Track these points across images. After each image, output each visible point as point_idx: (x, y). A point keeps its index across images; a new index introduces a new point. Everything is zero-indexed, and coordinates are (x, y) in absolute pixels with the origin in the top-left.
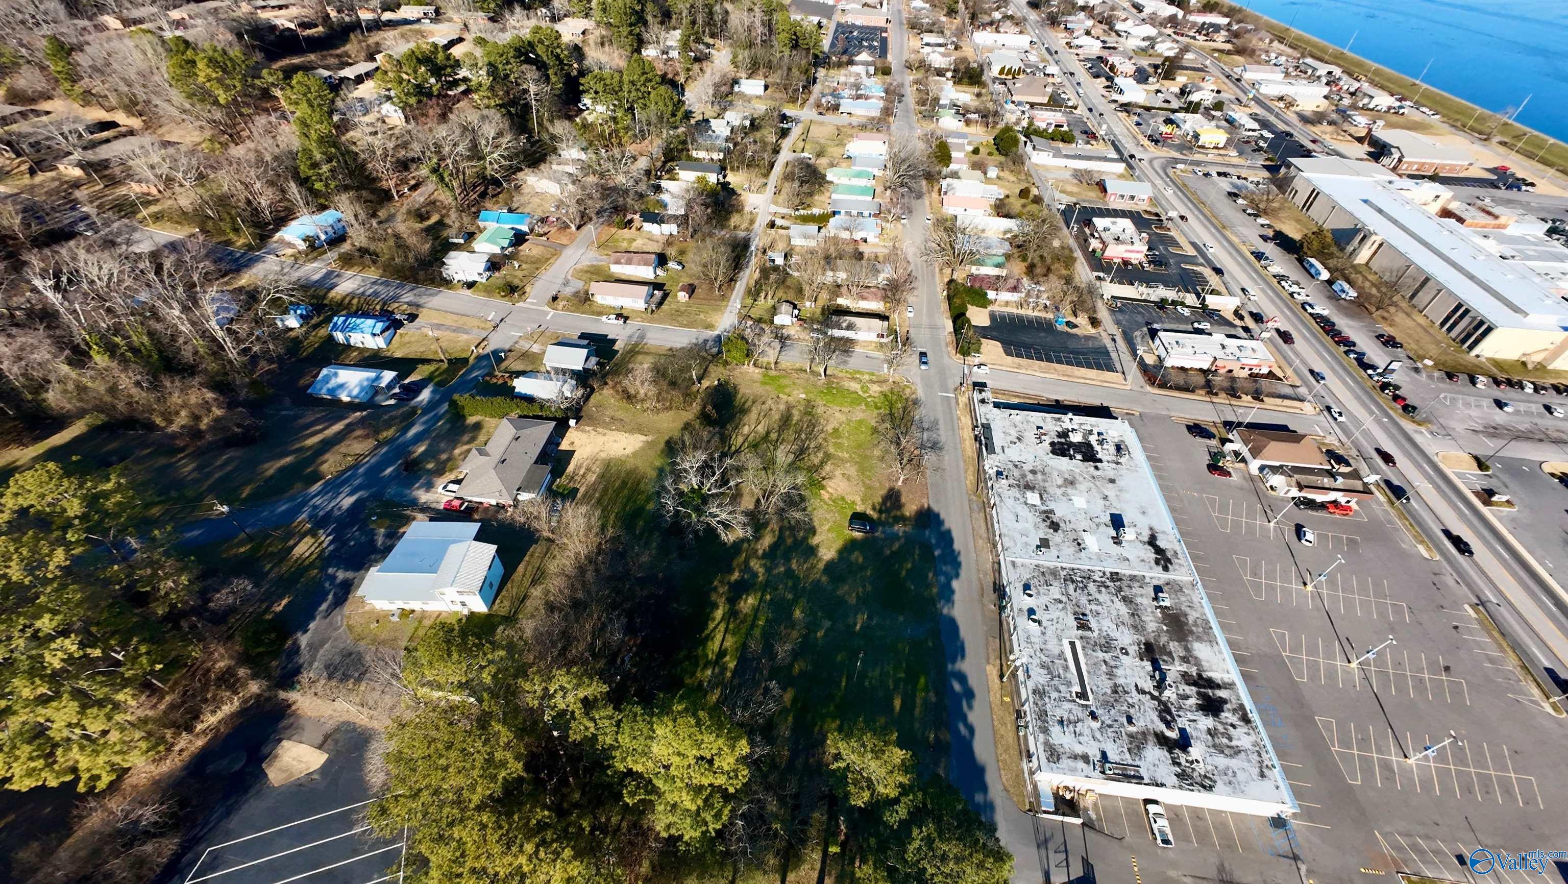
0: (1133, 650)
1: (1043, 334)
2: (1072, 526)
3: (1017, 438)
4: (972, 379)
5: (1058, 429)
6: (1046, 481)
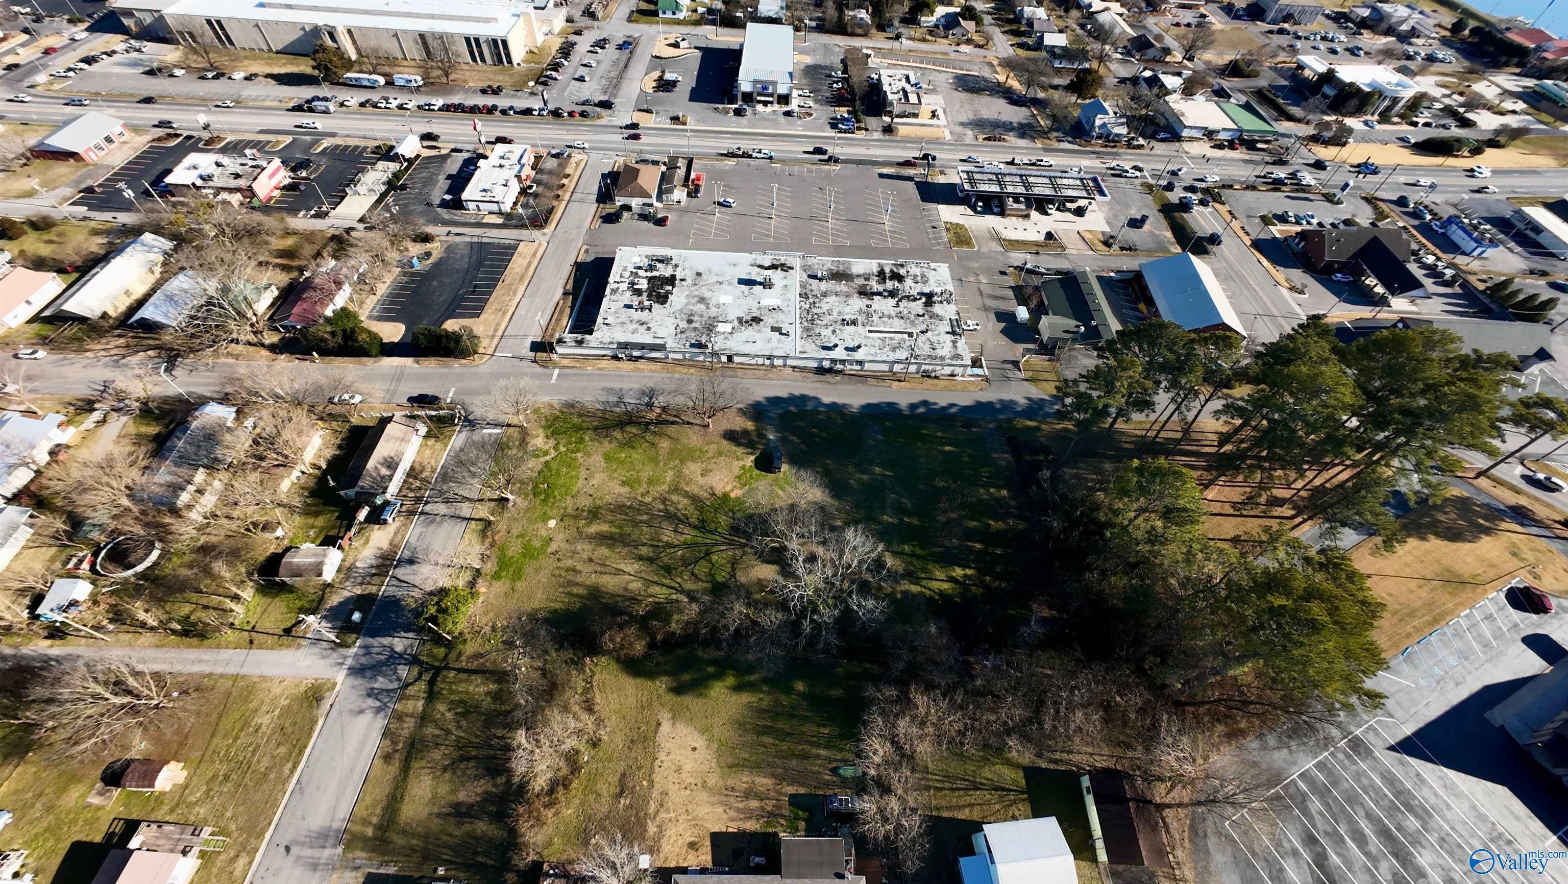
0: (866, 302)
1: (435, 283)
2: (755, 309)
3: (642, 324)
4: (526, 351)
5: (629, 293)
6: (702, 316)
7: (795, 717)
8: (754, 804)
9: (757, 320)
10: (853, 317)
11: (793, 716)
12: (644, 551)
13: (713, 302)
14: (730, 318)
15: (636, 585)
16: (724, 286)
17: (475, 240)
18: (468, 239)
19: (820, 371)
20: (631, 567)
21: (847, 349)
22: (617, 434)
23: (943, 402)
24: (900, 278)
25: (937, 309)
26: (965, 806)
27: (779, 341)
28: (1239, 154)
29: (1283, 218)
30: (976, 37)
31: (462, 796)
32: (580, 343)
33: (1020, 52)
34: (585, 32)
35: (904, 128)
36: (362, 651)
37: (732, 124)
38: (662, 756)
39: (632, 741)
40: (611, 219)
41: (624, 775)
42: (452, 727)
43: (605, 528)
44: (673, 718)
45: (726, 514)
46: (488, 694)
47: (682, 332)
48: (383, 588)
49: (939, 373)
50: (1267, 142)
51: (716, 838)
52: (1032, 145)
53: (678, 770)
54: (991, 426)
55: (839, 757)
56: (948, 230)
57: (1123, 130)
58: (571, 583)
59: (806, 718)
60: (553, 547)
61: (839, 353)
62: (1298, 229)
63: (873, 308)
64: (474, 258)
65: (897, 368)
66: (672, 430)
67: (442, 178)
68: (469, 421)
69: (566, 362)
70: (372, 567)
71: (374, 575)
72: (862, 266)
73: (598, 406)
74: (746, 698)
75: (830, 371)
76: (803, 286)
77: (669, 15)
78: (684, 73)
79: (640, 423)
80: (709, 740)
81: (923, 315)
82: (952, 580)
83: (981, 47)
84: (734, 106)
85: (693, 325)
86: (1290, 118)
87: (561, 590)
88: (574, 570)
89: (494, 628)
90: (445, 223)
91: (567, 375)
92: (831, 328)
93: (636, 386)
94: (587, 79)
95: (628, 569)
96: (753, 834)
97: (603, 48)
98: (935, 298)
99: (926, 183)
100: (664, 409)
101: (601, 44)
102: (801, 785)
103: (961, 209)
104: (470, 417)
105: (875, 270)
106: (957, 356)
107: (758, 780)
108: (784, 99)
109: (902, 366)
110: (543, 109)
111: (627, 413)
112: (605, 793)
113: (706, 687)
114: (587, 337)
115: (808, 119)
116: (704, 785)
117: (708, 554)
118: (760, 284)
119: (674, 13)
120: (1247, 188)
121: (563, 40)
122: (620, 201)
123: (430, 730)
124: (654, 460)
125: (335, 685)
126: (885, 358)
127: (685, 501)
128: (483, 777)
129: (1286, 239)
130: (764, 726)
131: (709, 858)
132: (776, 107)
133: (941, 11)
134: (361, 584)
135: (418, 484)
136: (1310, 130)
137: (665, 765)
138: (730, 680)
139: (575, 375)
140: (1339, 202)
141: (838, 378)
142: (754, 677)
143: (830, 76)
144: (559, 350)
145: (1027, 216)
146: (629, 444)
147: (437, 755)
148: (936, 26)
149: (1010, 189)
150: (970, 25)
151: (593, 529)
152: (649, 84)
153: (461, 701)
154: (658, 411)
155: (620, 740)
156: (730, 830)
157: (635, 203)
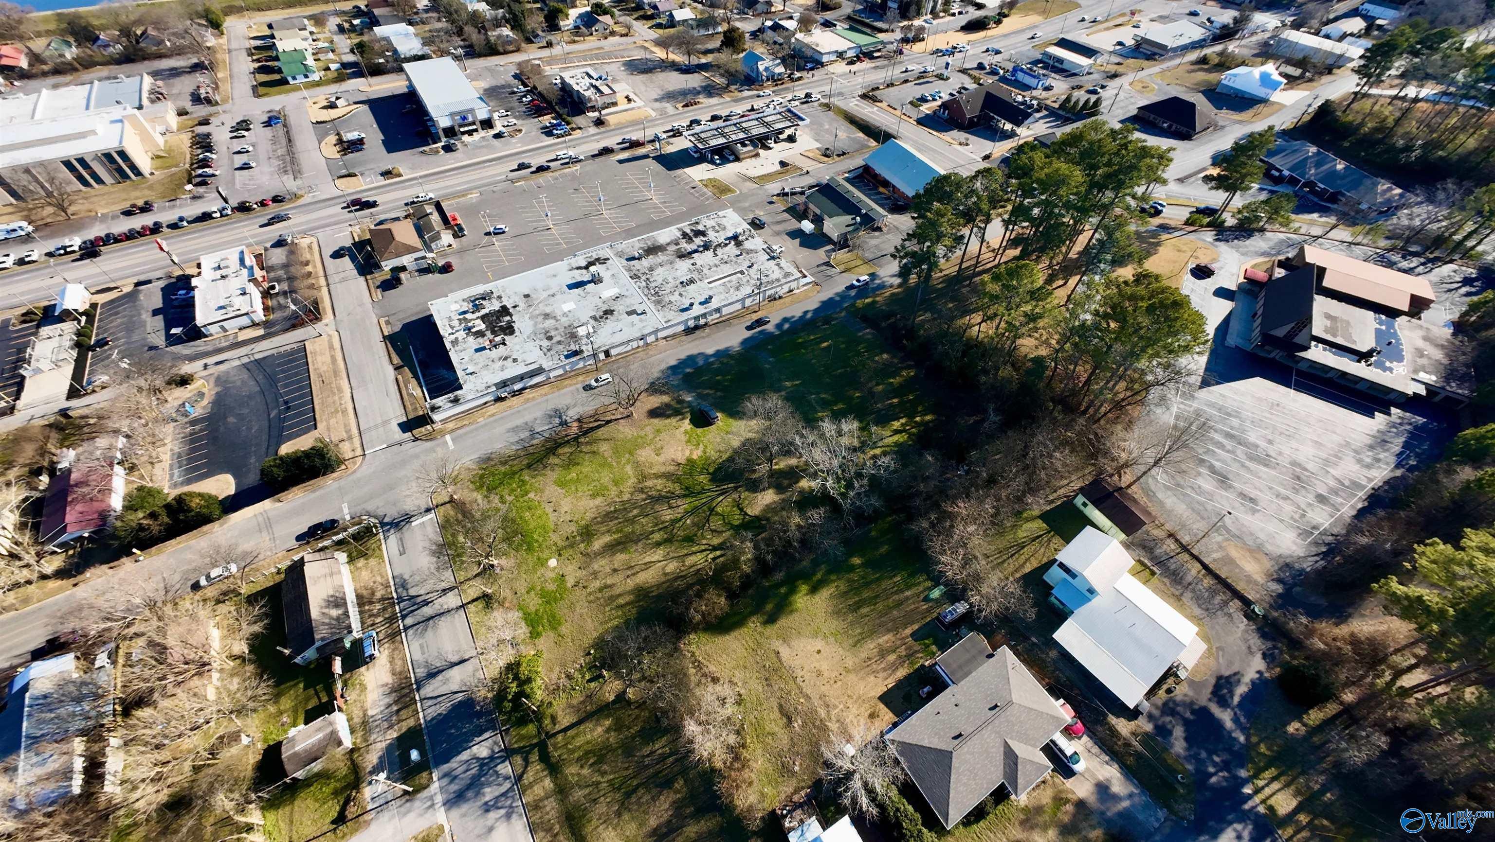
0: (689, 261)
1: (231, 420)
2: (600, 304)
3: (506, 359)
4: (398, 435)
5: (471, 339)
6: (557, 329)
7: (871, 583)
8: (892, 658)
9: (609, 312)
10: (688, 277)
11: (867, 584)
12: (657, 537)
13: (558, 313)
14: (584, 320)
15: (672, 567)
16: (558, 297)
17: (245, 360)
18: (237, 363)
19: (689, 331)
20: (658, 555)
21: (701, 304)
22: (553, 460)
23: (798, 314)
24: (703, 233)
25: (747, 245)
26: (1025, 563)
27: (641, 320)
28: (866, 64)
29: (923, 100)
30: (617, 28)
31: (653, 822)
32: (456, 401)
33: (660, 31)
34: (212, 120)
35: (612, 117)
36: (445, 781)
37: (449, 161)
38: (799, 673)
39: (766, 680)
40: (392, 283)
41: (781, 707)
42: (597, 778)
43: (607, 539)
44: (784, 641)
45: (701, 473)
46: (608, 730)
47: (549, 350)
48: (421, 715)
49: (781, 293)
50: (879, 51)
51: (884, 698)
52: (722, 100)
53: (819, 674)
54: (843, 314)
55: (921, 588)
56: (706, 186)
57: (780, 69)
58: (612, 598)
59: (878, 579)
60: (570, 582)
61: (697, 310)
62: (939, 103)
63: (699, 263)
64: (260, 378)
65: (748, 302)
66: (600, 433)
67: (146, 316)
68: (387, 524)
69: (451, 425)
70: (389, 706)
71: (398, 711)
72: (665, 236)
73: (514, 447)
74: (825, 593)
75: (697, 328)
76: (629, 270)
77: (301, 79)
78: (361, 128)
79: (568, 442)
80: (825, 637)
81: (741, 254)
82: (896, 432)
83: (626, 35)
84: (440, 145)
85: (555, 340)
86: (881, 31)
87: (607, 609)
88: (606, 587)
89: (569, 677)
90: (192, 358)
91: (461, 436)
92: (677, 293)
93: (539, 414)
94: (253, 165)
95: (655, 558)
96: (908, 678)
97: (248, 130)
98: (740, 238)
99: (661, 155)
100: (579, 420)
101: (243, 125)
102: (912, 623)
103: (705, 166)
104: (386, 520)
105: (679, 234)
106: (787, 275)
107: (881, 641)
108: (487, 124)
109: (751, 299)
110: (224, 209)
111: (547, 440)
112: (777, 729)
113: (790, 604)
114: (458, 392)
115: (520, 135)
116: (848, 671)
117: (712, 510)
118: (589, 282)
119: (306, 76)
120: (888, 86)
121: (190, 135)
122: (388, 265)
123: (578, 794)
124: (605, 464)
125: (441, 828)
126: (735, 299)
127: (660, 481)
128: (660, 793)
129: (934, 112)
130: (855, 603)
131: (891, 715)
132: (482, 133)
133: (574, 13)
134: (391, 727)
135: (378, 606)
136: (898, 35)
137: (806, 677)
138: (804, 588)
139: (471, 431)
140: (948, 78)
141: (707, 330)
142: (819, 576)
143: (514, 93)
144: (436, 417)
145: (757, 155)
146: (571, 463)
147: (601, 808)
148: (577, 27)
149: (734, 137)
150: (606, 19)
151: (597, 544)
152: (330, 149)
153: (587, 753)
154: (575, 424)
155: (756, 686)
156: (890, 686)
157: (406, 260)
